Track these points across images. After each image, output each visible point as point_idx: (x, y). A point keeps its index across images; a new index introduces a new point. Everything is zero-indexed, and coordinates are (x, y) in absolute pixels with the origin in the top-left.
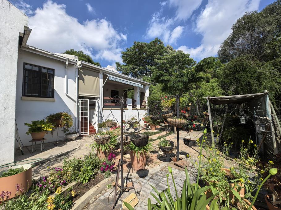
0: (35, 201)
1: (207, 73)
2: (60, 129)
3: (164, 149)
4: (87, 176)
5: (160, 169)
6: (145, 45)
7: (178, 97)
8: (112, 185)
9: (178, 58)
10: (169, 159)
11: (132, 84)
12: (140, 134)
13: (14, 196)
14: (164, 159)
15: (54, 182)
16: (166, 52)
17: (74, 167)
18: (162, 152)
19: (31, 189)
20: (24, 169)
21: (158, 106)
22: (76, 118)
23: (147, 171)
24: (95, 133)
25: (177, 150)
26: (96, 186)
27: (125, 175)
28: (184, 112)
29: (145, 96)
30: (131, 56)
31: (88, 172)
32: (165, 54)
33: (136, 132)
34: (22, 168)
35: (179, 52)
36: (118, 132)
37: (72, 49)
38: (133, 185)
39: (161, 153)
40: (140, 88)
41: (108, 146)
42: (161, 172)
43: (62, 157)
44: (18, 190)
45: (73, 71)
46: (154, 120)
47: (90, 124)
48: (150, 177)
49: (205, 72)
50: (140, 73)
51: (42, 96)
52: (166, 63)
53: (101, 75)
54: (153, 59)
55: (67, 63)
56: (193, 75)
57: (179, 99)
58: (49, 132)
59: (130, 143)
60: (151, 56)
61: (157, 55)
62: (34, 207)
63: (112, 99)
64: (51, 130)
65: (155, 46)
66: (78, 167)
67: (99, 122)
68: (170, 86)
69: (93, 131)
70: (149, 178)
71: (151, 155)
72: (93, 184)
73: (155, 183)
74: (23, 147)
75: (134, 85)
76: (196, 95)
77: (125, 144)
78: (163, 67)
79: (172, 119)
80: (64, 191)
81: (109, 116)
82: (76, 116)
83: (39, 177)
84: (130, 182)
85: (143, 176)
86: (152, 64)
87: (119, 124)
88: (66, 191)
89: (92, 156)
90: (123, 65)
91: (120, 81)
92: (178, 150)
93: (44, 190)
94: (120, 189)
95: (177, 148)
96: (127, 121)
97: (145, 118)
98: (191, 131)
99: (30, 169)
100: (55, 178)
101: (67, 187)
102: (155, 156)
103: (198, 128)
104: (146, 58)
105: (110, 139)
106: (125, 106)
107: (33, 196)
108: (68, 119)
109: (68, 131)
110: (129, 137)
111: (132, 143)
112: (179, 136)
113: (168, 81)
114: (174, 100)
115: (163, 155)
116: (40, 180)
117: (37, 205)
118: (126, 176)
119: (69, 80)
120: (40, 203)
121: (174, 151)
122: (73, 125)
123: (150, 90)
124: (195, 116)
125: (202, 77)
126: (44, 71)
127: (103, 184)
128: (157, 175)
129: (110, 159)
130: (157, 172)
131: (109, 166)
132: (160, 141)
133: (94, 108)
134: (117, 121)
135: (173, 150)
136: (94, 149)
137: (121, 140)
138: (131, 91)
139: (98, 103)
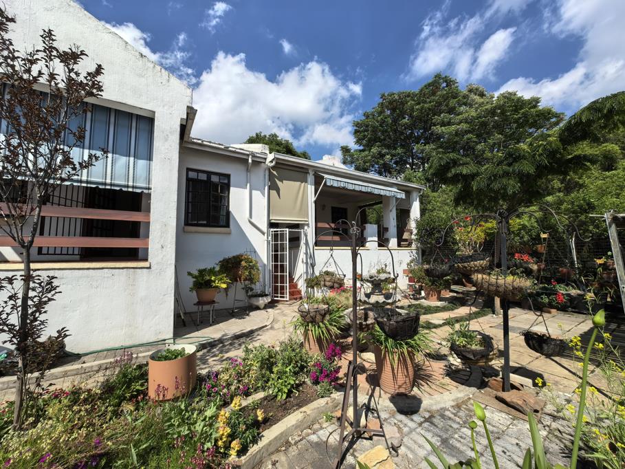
0: (200, 413)
1: (606, 141)
2: (240, 285)
3: (464, 354)
4: (285, 386)
5: (453, 404)
6: (408, 96)
7: (504, 217)
8: (333, 415)
9: (503, 113)
10: (479, 381)
11: (376, 192)
12: (397, 307)
13: (172, 397)
14: (465, 378)
15: (230, 385)
16: (465, 104)
17: (262, 363)
18: (459, 360)
19: (194, 389)
20: (186, 352)
21: (446, 242)
22: (265, 265)
23: (418, 401)
24: (301, 298)
25: (503, 361)
26: (303, 409)
27: (362, 399)
28: (526, 257)
29: (409, 216)
30: (374, 127)
31: (287, 377)
32: (463, 108)
33: (388, 304)
34: (183, 349)
35: (505, 97)
36: (347, 298)
37: (258, 132)
38: (381, 427)
39: (456, 361)
40: (397, 199)
41: (326, 327)
42: (454, 412)
43: (242, 340)
44: (177, 388)
45: (260, 176)
46: (433, 276)
47: (291, 279)
48: (424, 417)
49: (596, 140)
50: (396, 163)
51: (211, 224)
52: (467, 132)
53: (311, 178)
54: (431, 126)
55: (250, 161)
56: (552, 154)
57: (507, 222)
58: (222, 291)
59: (373, 328)
60: (424, 121)
61: (439, 116)
62: (198, 424)
63: (333, 225)
64: (224, 286)
65: (434, 94)
66: (268, 363)
67: (307, 276)
68: (480, 191)
69: (295, 294)
70: (422, 420)
71: (427, 363)
72: (297, 405)
73: (440, 436)
74: (185, 314)
75: (382, 193)
76: (567, 210)
77: (361, 328)
78: (456, 142)
79: (484, 276)
80: (245, 407)
81: (327, 265)
82: (265, 261)
83: (207, 370)
84: (373, 417)
85: (405, 410)
86: (426, 139)
87: (348, 282)
88: (247, 406)
89: (295, 346)
90: (356, 151)
91: (350, 187)
92: (507, 360)
93: (214, 396)
94: (351, 429)
95: (505, 354)
96: (366, 274)
97: (411, 271)
98: (550, 312)
99: (194, 353)
100: (230, 377)
101: (250, 400)
102: (437, 368)
103: (575, 306)
104: (412, 126)
105: (330, 314)
106: (362, 242)
107: (198, 402)
108: (252, 268)
109: (252, 289)
110: (371, 314)
111: (377, 328)
112: (511, 324)
113: (473, 176)
114: (492, 224)
115: (460, 367)
116: (208, 376)
117: (202, 421)
118: (366, 401)
119: (253, 191)
120: (207, 419)
121: (493, 362)
122: (261, 280)
123: (421, 203)
124: (565, 270)
125: (585, 156)
126: (215, 179)
127: (315, 409)
128: (443, 416)
129: (330, 358)
130: (445, 409)
131: (328, 372)
132: (451, 331)
133: (298, 246)
134: (345, 276)
135: (492, 359)
136: (298, 332)
137: (352, 318)
138: (375, 207)
139: (306, 236)
